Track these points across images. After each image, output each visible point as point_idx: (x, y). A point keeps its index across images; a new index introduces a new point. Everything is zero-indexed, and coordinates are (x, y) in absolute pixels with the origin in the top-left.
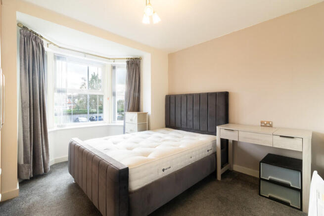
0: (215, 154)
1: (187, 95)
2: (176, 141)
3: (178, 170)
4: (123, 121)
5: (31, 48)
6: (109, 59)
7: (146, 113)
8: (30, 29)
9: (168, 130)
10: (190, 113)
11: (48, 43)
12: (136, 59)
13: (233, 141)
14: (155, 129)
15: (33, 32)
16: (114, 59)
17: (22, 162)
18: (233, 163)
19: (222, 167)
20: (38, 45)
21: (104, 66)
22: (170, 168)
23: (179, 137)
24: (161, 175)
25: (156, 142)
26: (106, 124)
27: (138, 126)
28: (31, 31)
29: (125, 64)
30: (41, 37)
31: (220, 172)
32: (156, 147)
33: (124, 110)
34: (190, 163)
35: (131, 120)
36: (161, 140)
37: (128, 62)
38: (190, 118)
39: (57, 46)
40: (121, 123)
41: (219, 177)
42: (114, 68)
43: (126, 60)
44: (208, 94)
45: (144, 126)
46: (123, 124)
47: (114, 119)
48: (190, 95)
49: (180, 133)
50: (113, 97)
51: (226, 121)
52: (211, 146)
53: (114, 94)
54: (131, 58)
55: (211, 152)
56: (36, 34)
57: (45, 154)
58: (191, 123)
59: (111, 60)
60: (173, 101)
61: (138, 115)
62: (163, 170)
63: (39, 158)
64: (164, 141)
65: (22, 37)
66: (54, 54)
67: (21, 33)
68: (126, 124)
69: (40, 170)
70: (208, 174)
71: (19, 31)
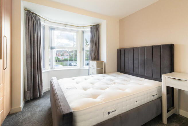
0: (160, 98)
1: (133, 49)
2: (124, 85)
3: (123, 113)
4: (88, 66)
5: (32, 22)
6: (80, 27)
7: (103, 62)
8: (32, 12)
9: (119, 74)
10: (136, 62)
11: (44, 20)
12: (96, 25)
13: (179, 90)
14: (109, 73)
15: (34, 14)
16: (83, 27)
17: (26, 90)
18: (179, 108)
19: (168, 111)
20: (36, 21)
21: (77, 32)
22: (115, 111)
23: (127, 81)
24: (106, 117)
25: (108, 84)
26: (79, 68)
27: (97, 70)
28: (33, 13)
29: (90, 29)
30: (39, 16)
31: (165, 116)
32: (106, 89)
33: (89, 59)
34: (135, 107)
35: (93, 66)
36: (112, 82)
37: (91, 28)
38: (136, 66)
39: (49, 21)
40: (87, 67)
41: (165, 120)
42: (83, 32)
43: (90, 27)
44: (152, 47)
45: (102, 70)
46: (88, 68)
47: (83, 65)
48: (136, 48)
49: (128, 77)
50: (83, 51)
51: (171, 69)
52: (156, 91)
53: (83, 49)
54: (93, 25)
55: (156, 97)
56: (35, 14)
57: (40, 85)
58: (137, 70)
59: (81, 28)
60: (122, 53)
61: (97, 63)
62: (109, 113)
63: (36, 88)
64: (114, 83)
65: (27, 16)
66: (49, 26)
67: (26, 14)
68: (90, 69)
69: (37, 95)
70: (154, 117)
71: (25, 13)
